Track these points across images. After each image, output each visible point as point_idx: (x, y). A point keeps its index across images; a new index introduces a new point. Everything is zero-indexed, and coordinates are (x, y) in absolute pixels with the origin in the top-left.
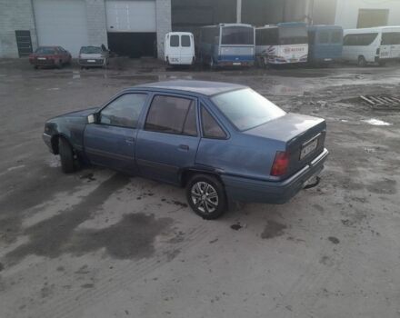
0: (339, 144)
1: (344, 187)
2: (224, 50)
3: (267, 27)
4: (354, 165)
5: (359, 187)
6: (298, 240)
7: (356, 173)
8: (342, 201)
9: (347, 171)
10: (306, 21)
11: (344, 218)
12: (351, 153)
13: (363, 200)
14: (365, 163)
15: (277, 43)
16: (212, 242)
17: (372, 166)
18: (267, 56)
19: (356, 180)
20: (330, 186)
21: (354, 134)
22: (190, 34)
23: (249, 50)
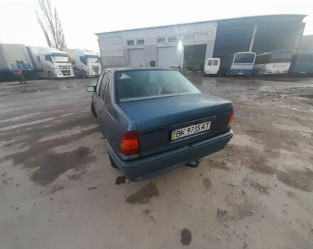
0: (277, 125)
1: (252, 168)
2: (234, 66)
3: (266, 53)
4: (279, 147)
5: (269, 171)
6: (152, 218)
7: (276, 155)
8: (237, 183)
9: (267, 151)
10: (294, 50)
11: (223, 207)
12: (283, 135)
13: (263, 190)
14: (292, 147)
15: (269, 62)
16: (89, 189)
17: (298, 151)
18: (261, 70)
19: (271, 162)
20: (239, 162)
21: (296, 119)
22: (218, 59)
23: (249, 66)
